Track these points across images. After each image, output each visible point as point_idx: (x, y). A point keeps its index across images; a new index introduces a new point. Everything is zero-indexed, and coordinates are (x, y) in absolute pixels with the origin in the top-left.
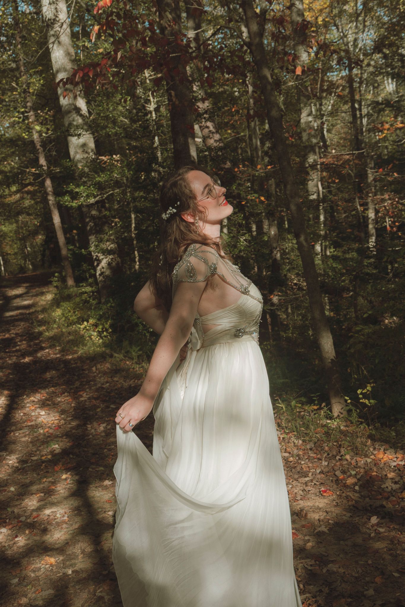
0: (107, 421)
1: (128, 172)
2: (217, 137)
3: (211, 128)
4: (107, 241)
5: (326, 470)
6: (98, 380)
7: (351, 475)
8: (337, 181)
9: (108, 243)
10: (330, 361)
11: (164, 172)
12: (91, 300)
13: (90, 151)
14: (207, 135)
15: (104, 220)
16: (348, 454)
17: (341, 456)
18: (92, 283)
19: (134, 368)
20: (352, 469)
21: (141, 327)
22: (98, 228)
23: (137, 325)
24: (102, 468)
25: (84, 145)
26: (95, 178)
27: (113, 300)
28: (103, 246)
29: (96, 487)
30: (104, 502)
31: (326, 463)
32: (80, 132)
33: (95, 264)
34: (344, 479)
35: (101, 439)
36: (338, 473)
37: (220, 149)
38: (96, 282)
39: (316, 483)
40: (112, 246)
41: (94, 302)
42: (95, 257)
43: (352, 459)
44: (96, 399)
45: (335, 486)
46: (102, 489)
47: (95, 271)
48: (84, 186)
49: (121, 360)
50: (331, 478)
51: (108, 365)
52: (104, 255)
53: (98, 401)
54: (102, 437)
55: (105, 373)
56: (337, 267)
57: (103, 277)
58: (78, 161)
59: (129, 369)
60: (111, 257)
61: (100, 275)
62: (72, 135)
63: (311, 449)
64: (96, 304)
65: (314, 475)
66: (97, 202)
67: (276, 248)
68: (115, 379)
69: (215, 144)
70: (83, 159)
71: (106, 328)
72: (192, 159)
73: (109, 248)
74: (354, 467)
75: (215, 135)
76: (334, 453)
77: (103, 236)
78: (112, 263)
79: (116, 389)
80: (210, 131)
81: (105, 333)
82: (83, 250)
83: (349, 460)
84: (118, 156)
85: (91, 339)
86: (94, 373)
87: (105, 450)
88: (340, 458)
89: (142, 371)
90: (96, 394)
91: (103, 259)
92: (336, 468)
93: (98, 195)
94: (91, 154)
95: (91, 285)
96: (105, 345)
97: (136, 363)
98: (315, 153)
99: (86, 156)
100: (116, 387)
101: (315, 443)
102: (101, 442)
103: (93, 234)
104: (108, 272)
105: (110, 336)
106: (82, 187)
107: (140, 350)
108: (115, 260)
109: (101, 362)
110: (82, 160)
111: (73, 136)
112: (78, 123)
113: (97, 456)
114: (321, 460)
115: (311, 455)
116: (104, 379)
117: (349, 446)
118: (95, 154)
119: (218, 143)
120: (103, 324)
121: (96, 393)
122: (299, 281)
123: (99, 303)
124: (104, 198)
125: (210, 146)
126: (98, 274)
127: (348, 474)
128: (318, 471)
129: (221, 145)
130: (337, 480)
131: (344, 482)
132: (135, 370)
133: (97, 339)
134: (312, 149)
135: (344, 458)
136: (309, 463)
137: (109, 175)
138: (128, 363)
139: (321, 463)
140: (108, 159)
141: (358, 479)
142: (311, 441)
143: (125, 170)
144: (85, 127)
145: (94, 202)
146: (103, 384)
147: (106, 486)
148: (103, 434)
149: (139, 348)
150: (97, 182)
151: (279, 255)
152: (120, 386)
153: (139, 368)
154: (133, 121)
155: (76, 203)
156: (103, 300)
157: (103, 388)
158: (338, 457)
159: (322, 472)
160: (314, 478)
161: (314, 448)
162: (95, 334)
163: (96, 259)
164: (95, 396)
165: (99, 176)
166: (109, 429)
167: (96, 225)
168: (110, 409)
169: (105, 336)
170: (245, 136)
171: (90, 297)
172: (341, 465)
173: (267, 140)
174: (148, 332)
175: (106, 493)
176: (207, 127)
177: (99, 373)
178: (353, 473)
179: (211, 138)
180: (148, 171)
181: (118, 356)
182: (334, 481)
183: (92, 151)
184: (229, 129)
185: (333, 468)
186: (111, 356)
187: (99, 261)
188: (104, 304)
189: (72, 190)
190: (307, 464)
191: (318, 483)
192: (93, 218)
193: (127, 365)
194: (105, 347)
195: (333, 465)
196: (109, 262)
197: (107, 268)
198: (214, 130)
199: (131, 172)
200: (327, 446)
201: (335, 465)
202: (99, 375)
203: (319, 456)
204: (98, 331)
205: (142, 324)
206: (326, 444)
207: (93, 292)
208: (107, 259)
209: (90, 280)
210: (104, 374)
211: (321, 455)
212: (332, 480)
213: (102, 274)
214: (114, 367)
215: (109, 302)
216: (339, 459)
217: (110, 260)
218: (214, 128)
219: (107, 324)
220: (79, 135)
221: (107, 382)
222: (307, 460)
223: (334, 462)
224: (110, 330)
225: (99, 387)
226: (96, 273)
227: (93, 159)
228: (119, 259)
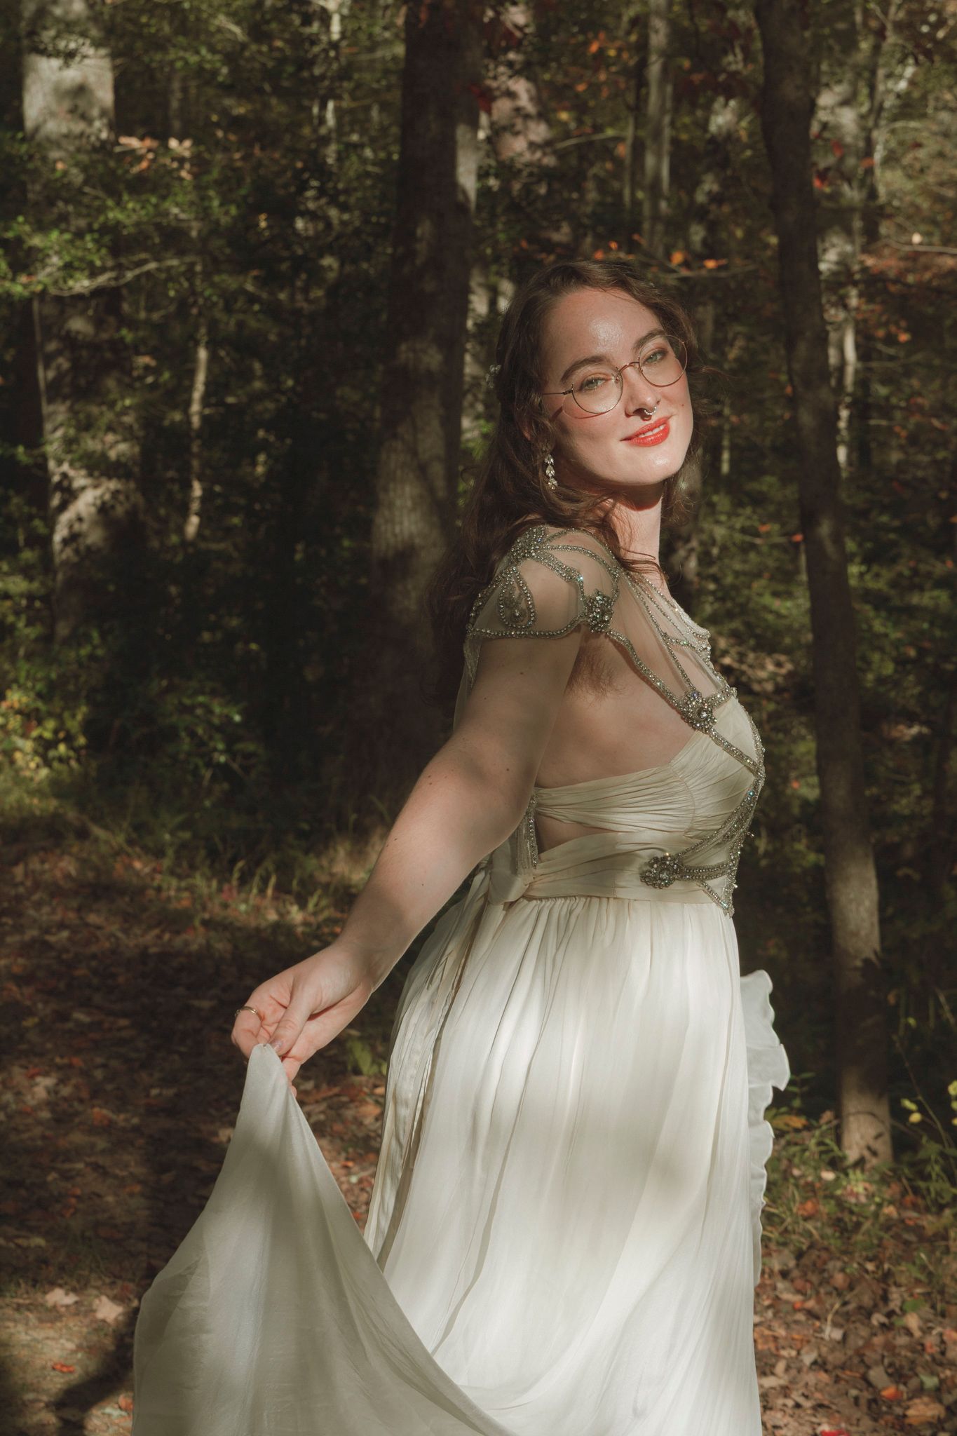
0: (60, 1068)
1: (221, 205)
2: (539, 132)
3: (524, 101)
4: (110, 428)
5: (836, 1358)
6: (31, 912)
7: (920, 1391)
8: (904, 337)
9: (110, 438)
10: (859, 963)
11: (343, 223)
12: (21, 624)
13: (95, 112)
14: (504, 122)
15: (108, 355)
16: (915, 1309)
17: (890, 1314)
18: (32, 567)
19: (159, 889)
20: (926, 1366)
21: (186, 744)
22: (82, 382)
23: (171, 734)
24: (39, 1241)
25: (81, 90)
26: (102, 209)
27: (103, 636)
28: (91, 444)
29: (18, 1308)
30: (44, 1368)
31: (837, 1334)
32: (72, 46)
33: (56, 501)
34: (896, 1400)
35: (38, 1131)
36: (877, 1375)
37: (544, 174)
38: (47, 562)
39: (801, 1400)
40: (119, 449)
41: (32, 632)
42: (56, 479)
43: (926, 1331)
44: (23, 980)
45: (867, 1423)
46: (41, 1321)
47: (51, 526)
48: (62, 232)
49: (117, 853)
50: (854, 1392)
51: (68, 865)
52: (90, 475)
53: (28, 991)
54: (40, 1122)
55: (56, 892)
56: (886, 635)
57: (77, 551)
58: (48, 139)
59: (142, 890)
60: (113, 485)
61: (65, 542)
62: (44, 52)
63: (784, 1274)
64: (37, 640)
65: (793, 1372)
66: (97, 292)
67: (688, 540)
68: (93, 918)
69: (528, 157)
70: (66, 136)
71: (68, 732)
72: (461, 197)
73: (113, 454)
74: (934, 1359)
75: (532, 125)
76: (867, 1300)
77: (94, 410)
78: (113, 507)
79: (94, 957)
80: (518, 110)
81: (62, 748)
82: (21, 449)
83: (917, 1334)
84: (187, 143)
85: (12, 762)
86: (16, 885)
87: (51, 1177)
88: (883, 1319)
89: (186, 903)
90: (20, 964)
91: (83, 488)
92: (871, 1356)
93: (103, 270)
94: (97, 124)
95: (27, 572)
96: (57, 788)
97: (172, 873)
98: (848, 232)
99: (78, 127)
100: (94, 949)
101: (799, 1255)
102: (39, 1143)
103: (65, 398)
104: (95, 537)
105: (78, 760)
106: (54, 235)
107: (183, 826)
108: (127, 498)
109: (44, 849)
110: (64, 143)
111: (49, 56)
112: (67, 13)
113: (23, 1192)
114: (817, 1318)
115: (787, 1296)
116: (53, 912)
117: (918, 1282)
118: (111, 127)
119: (538, 155)
120: (59, 717)
121: (21, 961)
122: (741, 658)
123: (47, 638)
124: (122, 282)
125: (512, 160)
126: (57, 538)
127: (914, 1383)
128: (808, 1359)
129: (550, 161)
130: (873, 1402)
131: (898, 1411)
132: (164, 895)
133: (33, 765)
134: (839, 218)
135: (899, 1322)
136: (775, 1324)
137: (156, 206)
138: (138, 865)
139: (821, 1330)
140: (149, 150)
141: (948, 1409)
142: (785, 1244)
143: (210, 199)
144: (94, 32)
145: (86, 292)
146: (47, 931)
147: (55, 1307)
148: (45, 1114)
149: (179, 819)
150: (111, 223)
151: (693, 564)
152: (107, 945)
153: (179, 890)
154: (258, 32)
155: (25, 286)
156: (63, 629)
157: (47, 946)
158: (878, 1318)
159: (820, 1365)
160: (793, 1381)
161: (796, 1273)
162: (28, 745)
163: (59, 487)
164: (16, 970)
165: (119, 203)
166: (65, 1099)
167: (76, 366)
168: (70, 1025)
169: (61, 760)
170: (618, 140)
171: (17, 613)
172: (890, 1347)
173: (709, 169)
174: (209, 764)
175: (51, 1333)
176: (511, 95)
177: (37, 886)
178: (930, 1382)
179: (517, 134)
180: (285, 211)
181: (107, 837)
182: (863, 1402)
183: (103, 113)
184: (565, 109)
185: (860, 1354)
186: (83, 834)
187: (70, 495)
188: (66, 642)
189: (19, 241)
190: (769, 1328)
191: (807, 1404)
192: (71, 343)
193: (137, 874)
194: (58, 795)
195: (861, 1343)
196: (104, 503)
197: (95, 523)
198: (530, 108)
199: (233, 210)
200: (842, 1270)
201: (868, 1344)
202: (36, 897)
203: (811, 1304)
204: (40, 737)
205: (192, 734)
206: (839, 1264)
207: (31, 597)
208: (98, 492)
209: (28, 555)
210: (52, 895)
211: (819, 1301)
212: (856, 1399)
213: (72, 538)
214: (90, 875)
215: (88, 638)
216: (883, 1325)
217: (107, 497)
218: (531, 99)
219: (74, 716)
220: (69, 56)
221: (62, 926)
222: (770, 1314)
223: (864, 1332)
224: (82, 741)
225: (34, 941)
226: (52, 531)
227: (103, 143)
228: (138, 499)
